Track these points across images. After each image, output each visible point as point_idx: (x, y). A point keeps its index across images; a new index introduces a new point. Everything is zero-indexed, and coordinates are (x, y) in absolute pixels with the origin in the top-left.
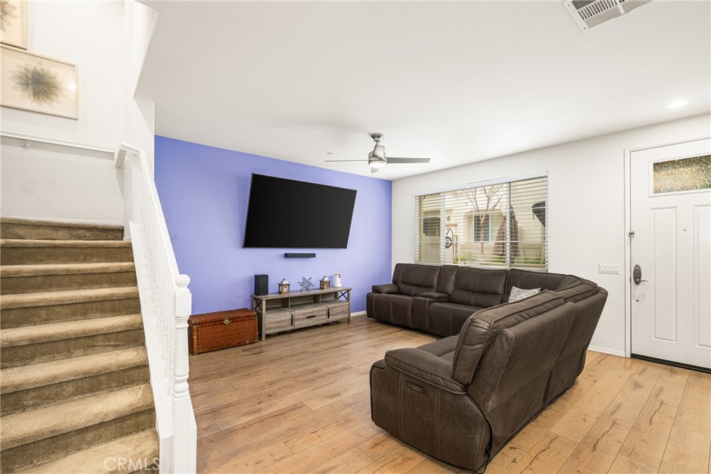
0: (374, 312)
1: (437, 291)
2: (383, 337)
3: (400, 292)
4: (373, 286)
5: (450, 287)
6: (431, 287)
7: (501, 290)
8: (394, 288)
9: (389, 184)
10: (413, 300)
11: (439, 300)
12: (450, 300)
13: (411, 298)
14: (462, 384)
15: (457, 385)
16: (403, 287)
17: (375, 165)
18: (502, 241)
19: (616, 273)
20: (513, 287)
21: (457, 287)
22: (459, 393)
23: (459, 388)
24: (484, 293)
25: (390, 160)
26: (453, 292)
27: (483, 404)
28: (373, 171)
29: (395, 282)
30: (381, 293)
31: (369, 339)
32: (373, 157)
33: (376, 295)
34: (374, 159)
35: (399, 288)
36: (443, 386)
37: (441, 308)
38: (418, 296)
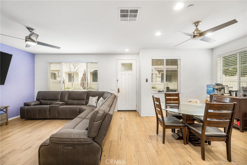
0: (26, 115)
1: (60, 101)
2: (34, 126)
3: (41, 104)
4: (24, 103)
5: (66, 99)
6: (58, 100)
7: (85, 98)
8: (38, 102)
9: (33, 55)
10: (50, 106)
11: (62, 105)
12: (67, 104)
13: (49, 106)
14: (92, 138)
15: (90, 139)
16: (42, 101)
17: (29, 43)
18: (83, 82)
19: (115, 90)
20: (90, 97)
21: (69, 99)
22: (91, 142)
23: (91, 140)
24: (80, 100)
25: (39, 43)
26: (67, 101)
27: (101, 142)
28: (27, 46)
29: (37, 100)
30: (30, 106)
31: (24, 130)
32: (28, 39)
33: (27, 107)
34: (29, 40)
35: (40, 102)
36: (85, 142)
37: (63, 108)
38: (52, 104)
